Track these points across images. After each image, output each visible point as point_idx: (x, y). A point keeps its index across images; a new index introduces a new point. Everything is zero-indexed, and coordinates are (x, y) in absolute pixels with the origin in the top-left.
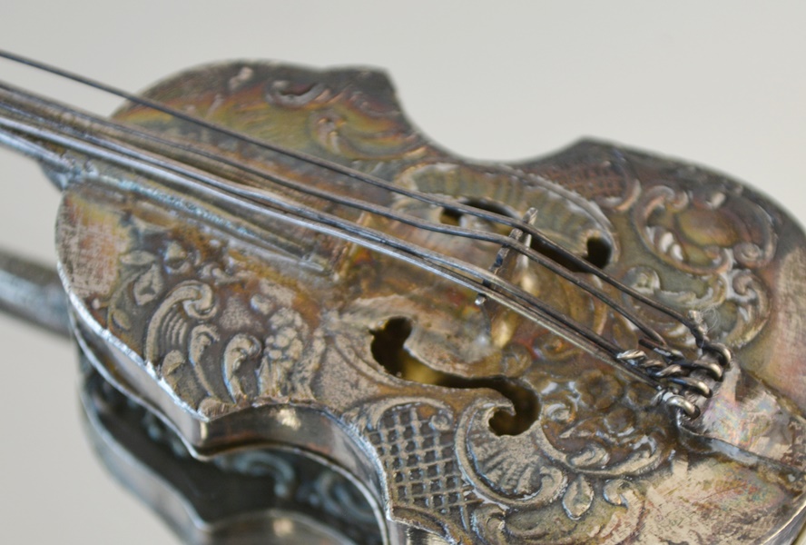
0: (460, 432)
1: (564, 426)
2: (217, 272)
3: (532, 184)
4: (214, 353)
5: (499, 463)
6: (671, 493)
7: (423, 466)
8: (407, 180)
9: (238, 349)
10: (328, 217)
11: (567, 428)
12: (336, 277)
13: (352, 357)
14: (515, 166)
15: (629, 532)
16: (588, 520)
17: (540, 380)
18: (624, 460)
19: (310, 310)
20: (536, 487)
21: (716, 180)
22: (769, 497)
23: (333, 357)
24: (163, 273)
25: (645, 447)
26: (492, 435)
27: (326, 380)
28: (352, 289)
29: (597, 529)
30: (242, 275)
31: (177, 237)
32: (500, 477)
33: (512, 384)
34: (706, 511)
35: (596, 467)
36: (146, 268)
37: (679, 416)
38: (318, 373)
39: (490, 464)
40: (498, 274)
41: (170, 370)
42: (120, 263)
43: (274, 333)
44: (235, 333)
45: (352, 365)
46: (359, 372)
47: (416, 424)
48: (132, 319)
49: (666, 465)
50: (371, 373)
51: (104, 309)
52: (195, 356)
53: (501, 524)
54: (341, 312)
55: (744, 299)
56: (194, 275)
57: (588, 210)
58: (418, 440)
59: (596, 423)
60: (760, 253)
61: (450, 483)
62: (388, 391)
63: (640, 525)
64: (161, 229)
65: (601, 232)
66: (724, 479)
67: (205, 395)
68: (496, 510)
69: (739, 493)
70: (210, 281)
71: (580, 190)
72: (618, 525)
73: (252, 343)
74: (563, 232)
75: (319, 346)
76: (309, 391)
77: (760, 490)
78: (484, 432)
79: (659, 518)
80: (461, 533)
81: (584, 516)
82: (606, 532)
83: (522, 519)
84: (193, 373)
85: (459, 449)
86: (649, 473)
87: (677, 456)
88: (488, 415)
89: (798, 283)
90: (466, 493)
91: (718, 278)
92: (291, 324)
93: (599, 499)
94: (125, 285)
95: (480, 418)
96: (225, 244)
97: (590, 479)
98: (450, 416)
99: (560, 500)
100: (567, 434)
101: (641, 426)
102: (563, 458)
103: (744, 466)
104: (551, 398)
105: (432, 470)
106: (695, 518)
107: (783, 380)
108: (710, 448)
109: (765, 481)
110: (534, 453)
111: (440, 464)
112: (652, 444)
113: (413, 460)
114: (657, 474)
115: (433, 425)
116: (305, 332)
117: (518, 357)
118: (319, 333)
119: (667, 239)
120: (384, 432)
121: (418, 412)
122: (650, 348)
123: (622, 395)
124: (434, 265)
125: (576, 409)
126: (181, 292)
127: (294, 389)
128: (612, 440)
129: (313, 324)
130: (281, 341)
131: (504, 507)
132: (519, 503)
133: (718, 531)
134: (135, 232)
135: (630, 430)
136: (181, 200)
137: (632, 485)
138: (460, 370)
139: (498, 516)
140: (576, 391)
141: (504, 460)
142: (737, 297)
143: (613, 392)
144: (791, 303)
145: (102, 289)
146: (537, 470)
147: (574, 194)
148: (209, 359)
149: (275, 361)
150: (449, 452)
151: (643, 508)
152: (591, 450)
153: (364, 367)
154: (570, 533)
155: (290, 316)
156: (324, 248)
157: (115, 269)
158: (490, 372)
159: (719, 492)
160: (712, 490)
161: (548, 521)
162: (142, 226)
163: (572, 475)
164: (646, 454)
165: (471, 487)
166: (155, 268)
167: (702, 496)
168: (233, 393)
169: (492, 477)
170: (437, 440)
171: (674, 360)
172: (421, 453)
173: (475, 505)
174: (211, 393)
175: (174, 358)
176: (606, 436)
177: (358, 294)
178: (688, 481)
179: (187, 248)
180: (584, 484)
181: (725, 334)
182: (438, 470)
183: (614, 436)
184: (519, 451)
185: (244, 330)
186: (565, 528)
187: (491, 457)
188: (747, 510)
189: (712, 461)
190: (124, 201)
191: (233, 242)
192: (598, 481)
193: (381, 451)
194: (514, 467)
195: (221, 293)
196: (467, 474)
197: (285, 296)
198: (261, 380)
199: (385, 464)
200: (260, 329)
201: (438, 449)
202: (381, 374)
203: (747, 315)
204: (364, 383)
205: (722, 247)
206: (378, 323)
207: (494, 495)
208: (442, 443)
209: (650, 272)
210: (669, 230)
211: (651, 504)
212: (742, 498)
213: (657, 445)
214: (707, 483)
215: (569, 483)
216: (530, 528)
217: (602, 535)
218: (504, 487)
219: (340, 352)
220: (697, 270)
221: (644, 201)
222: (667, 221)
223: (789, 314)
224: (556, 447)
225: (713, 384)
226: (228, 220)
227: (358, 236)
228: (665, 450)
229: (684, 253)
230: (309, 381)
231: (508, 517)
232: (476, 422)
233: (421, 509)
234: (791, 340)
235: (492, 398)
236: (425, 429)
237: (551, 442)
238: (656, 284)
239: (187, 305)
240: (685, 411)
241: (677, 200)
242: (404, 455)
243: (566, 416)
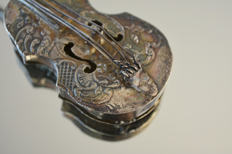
0: (77, 70)
1: (100, 74)
2: (36, 25)
3: (110, 20)
4: (30, 41)
5: (83, 79)
6: (119, 94)
7: (67, 76)
8: (83, 13)
9: (35, 42)
11: (101, 74)
12: (61, 31)
13: (59, 49)
14: (108, 15)
15: (107, 100)
16: (99, 96)
17: (98, 63)
18: (111, 84)
19: (53, 36)
20: (90, 86)
21: (152, 27)
22: (141, 99)
23: (55, 48)
24: (24, 22)
25: (117, 82)
26: (84, 72)
27: (52, 53)
28: (64, 34)
29: (100, 98)
30: (41, 26)
31: (30, 15)
32: (83, 82)
33: (92, 62)
34: (126, 100)
35: (104, 84)
36: (21, 20)
37: (125, 77)
38: (50, 51)
39: (81, 79)
40: (91, 37)
41: (19, 43)
42: (16, 18)
43: (44, 40)
44: (35, 38)
45: (58, 50)
46: (60, 53)
47: (68, 66)
48: (15, 31)
49: (120, 87)
50: (62, 53)
51: (10, 27)
52: (25, 41)
53: (80, 92)
54: (60, 39)
55: (149, 54)
56: (31, 24)
57: (121, 28)
58: (68, 70)
59: (107, 75)
60: (156, 45)
61: (72, 81)
62: (64, 58)
63: (110, 99)
64: (27, 13)
65: (123, 33)
66: (132, 93)
68: (79, 89)
69: (135, 97)
70: (34, 26)
71: (120, 23)
72: (105, 98)
73: (38, 41)
74: (114, 31)
75: (52, 45)
76: (47, 54)
77: (140, 97)
78: (82, 71)
79: (115, 99)
80: (71, 92)
81: (99, 94)
82: (102, 99)
83: (85, 92)
84: (24, 45)
85: (75, 74)
86: (116, 88)
87: (123, 86)
88: (84, 68)
89: (163, 53)
90: (74, 84)
91: (145, 49)
92: (48, 39)
93: (103, 92)
94: (16, 23)
95: (82, 68)
96: (39, 19)
97: (102, 87)
98: (76, 66)
99: (94, 90)
100: (100, 76)
101: (117, 78)
102: (98, 81)
103: (138, 91)
104: (100, 67)
105: (69, 77)
106: (123, 101)
107: (153, 75)
108: (131, 86)
109: (142, 96)
110: (92, 78)
111: (71, 76)
112: (118, 82)
113: (65, 74)
114: (117, 89)
115: (72, 67)
116: (50, 41)
117: (95, 57)
118: (53, 42)
119: (136, 38)
120: (61, 67)
121: (70, 64)
122: (122, 60)
123: (115, 70)
124: (78, 32)
125: (104, 70)
126: (27, 27)
127: (44, 53)
128: (110, 79)
129: (53, 39)
130: (45, 42)
131: (82, 89)
132: (85, 89)
133: (127, 105)
134: (21, 12)
135: (114, 78)
136: (32, 7)
137: (111, 90)
138: (81, 57)
139: (80, 90)
140: (105, 67)
141: (84, 78)
142: (148, 53)
143: (113, 69)
144: (160, 58)
145: (11, 23)
146: (91, 82)
147: (119, 24)
148: (28, 43)
149: (42, 46)
150: (73, 74)
151: (112, 96)
152: (104, 80)
153: (61, 51)
154: (94, 97)
155: (48, 37)
156: (59, 24)
157: (15, 19)
158: (88, 59)
159: (130, 96)
160: (129, 95)
161: (90, 94)
162: (23, 11)
163: (99, 85)
164: (116, 84)
165: (76, 83)
166: (23, 21)
167: (126, 96)
168: (31, 51)
169: (81, 82)
170: (71, 71)
171: (127, 64)
172: (67, 73)
173: (76, 87)
174: (26, 50)
175: (21, 41)
176: (109, 78)
178: (124, 92)
179: (31, 18)
180: (101, 87)
181: (142, 61)
182: (70, 77)
183: (111, 78)
184: (88, 77)
185: (38, 38)
186: (94, 96)
187: (82, 77)
188: (135, 101)
189: (131, 89)
190: (21, 5)
191: (41, 19)
192: (104, 88)
193: (59, 71)
194: (86, 80)
195: (35, 29)
196: (76, 80)
197: (49, 32)
198: (38, 50)
199: (59, 73)
200: (41, 38)
201: (71, 73)
202: (64, 54)
203: (149, 58)
204: (60, 55)
205: (148, 42)
206: (67, 42)
207: (80, 85)
208: (73, 71)
209: (130, 44)
210: (137, 36)
211: (114, 95)
212: (135, 98)
213: (119, 83)
214: (128, 93)
215: (97, 86)
216: (86, 95)
217: (101, 100)
218: (83, 84)
219: (57, 47)
220: (140, 46)
221: (134, 28)
222: (138, 34)
223: (158, 60)
224: (97, 78)
225: (134, 72)
226: (40, 13)
228: (121, 84)
229: (139, 42)
230: (48, 52)
231: (82, 91)
232: (81, 69)
233: (63, 85)
234: (157, 66)
235: (86, 64)
236: (70, 68)
237: (96, 77)
238: (131, 47)
239: (27, 30)
240: (126, 76)
241: (141, 30)
242: (63, 72)
243: (101, 72)
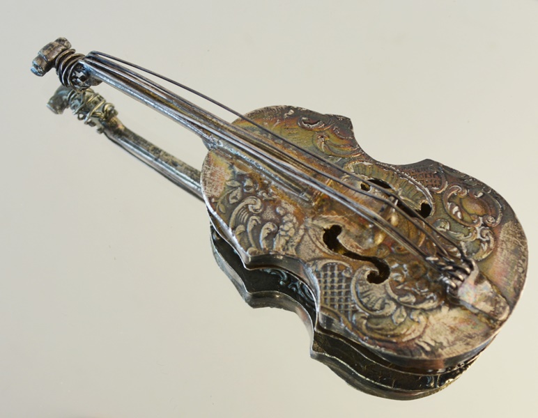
0: (354, 279)
1: (399, 283)
2: (264, 194)
3: (403, 176)
4: (257, 228)
5: (368, 295)
6: (439, 320)
7: (336, 291)
8: (350, 168)
9: (268, 229)
10: (313, 179)
11: (400, 285)
12: (314, 204)
13: (314, 239)
15: (418, 334)
16: (402, 326)
17: (392, 262)
18: (422, 302)
19: (300, 217)
20: (382, 308)
21: (481, 186)
22: (481, 328)
23: (307, 238)
24: (242, 191)
25: (431, 298)
26: (367, 282)
27: (302, 247)
28: (319, 210)
29: (405, 330)
30: (275, 197)
31: (251, 177)
32: (368, 301)
33: (380, 261)
34: (453, 330)
35: (409, 303)
36: (236, 188)
37: (448, 288)
38: (299, 244)
39: (365, 295)
41: (238, 233)
42: (225, 184)
43: (284, 224)
44: (268, 221)
45: (314, 243)
46: (317, 246)
47: (336, 272)
48: (226, 209)
49: (439, 307)
50: (321, 247)
51: (216, 203)
52: (249, 228)
53: (365, 322)
54: (313, 219)
55: (484, 240)
56: (255, 194)
57: (424, 191)
58: (336, 279)
59: (413, 284)
60: (494, 220)
61: (346, 300)
62: (327, 256)
63: (424, 332)
64: (245, 173)
65: (428, 201)
66: (463, 317)
67: (250, 246)
68: (363, 315)
69: (469, 324)
70: (261, 198)
71: (422, 181)
72: (414, 330)
73: (274, 226)
74: (412, 199)
75: (301, 232)
76: (294, 251)
77: (477, 324)
78: (364, 280)
79: (432, 330)
80: (347, 322)
81: (401, 324)
82: (409, 332)
83: (374, 321)
84: (247, 236)
85: (352, 286)
86: (431, 310)
87: (444, 304)
88: (367, 273)
89: (508, 236)
90: (352, 306)
91: (475, 229)
92: (291, 221)
93: (408, 318)
94: (226, 194)
95: (364, 274)
96: (270, 183)
97: (406, 308)
98: (351, 271)
99: (392, 315)
100: (400, 287)
101: (432, 288)
102: (396, 297)
103: (472, 313)
104: (396, 270)
105: (340, 293)
106: (448, 332)
107: (496, 278)
108: (459, 303)
109: (480, 321)
110: (384, 293)
111: (344, 291)
112: (435, 297)
113: (332, 287)
114: (435, 311)
115: (343, 274)
116: (297, 226)
117: (384, 250)
118: (302, 227)
119: (456, 209)
120: (322, 274)
121: (338, 267)
122: (441, 256)
123: (425, 274)
125: (405, 276)
126: (248, 201)
127: (288, 249)
128: (418, 293)
129: (301, 222)
130: (286, 228)
131: (367, 314)
132: (374, 313)
133: (457, 339)
134: (234, 172)
135: (426, 290)
136: (255, 162)
137: (423, 314)
138: (359, 252)
139: (364, 318)
140: (406, 269)
141: (370, 294)
142: (481, 238)
143: (422, 271)
144: (504, 245)
145: (217, 194)
146: (384, 301)
147: (419, 183)
148: (255, 231)
149: (282, 236)
150: (348, 286)
151: (426, 325)
152: (408, 296)
153: (319, 244)
154: (394, 330)
155: (291, 218)
156: (311, 191)
157: (223, 187)
158: (371, 255)
159: (460, 322)
160: (457, 321)
161: (384, 324)
162: (237, 170)
163: (399, 305)
164: (432, 301)
165: (355, 303)
166: (239, 189)
167: (453, 323)
168: (262, 247)
169: (365, 300)
170: (344, 281)
171: (450, 263)
172: (336, 285)
173: (355, 311)
174: (253, 245)
175: (241, 228)
176: (416, 290)
177: (322, 212)
178: (448, 316)
179: (254, 182)
180: (403, 310)
181: (474, 254)
182: (342, 294)
183: (419, 291)
184: (378, 291)
185: (271, 221)
186: (392, 328)
187: (366, 292)
188: (471, 333)
189: (459, 309)
190: (232, 158)
191: (273, 183)
192: (409, 309)
193: (320, 281)
194: (374, 298)
195: (265, 203)
196: (354, 297)
197: (291, 209)
198: (275, 243)
199: (320, 287)
200: (278, 222)
201: (344, 285)
202: (325, 249)
203: (485, 247)
204: (317, 251)
205: (478, 216)
206: (327, 226)
207: (364, 308)
208: (346, 282)
209: (446, 221)
210: (457, 205)
211: (430, 323)
212: (469, 327)
213: (437, 298)
214: (455, 318)
215: (397, 308)
216: (377, 325)
217: (407, 333)
218: (369, 306)
219: (310, 236)
220: (465, 224)
221: (448, 190)
222: (457, 201)
223: (502, 249)
224: (394, 292)
225: (465, 276)
226: (273, 173)
227: (325, 189)
228: (440, 301)
229: (462, 215)
230: (294, 247)
231: (368, 319)
232: (362, 276)
233: (331, 309)
234: (502, 261)
235: (370, 266)
236: (340, 275)
237: (392, 290)
238: (448, 228)
239: (250, 206)
240: (451, 286)
241: (462, 193)
242: (329, 285)
243: (400, 279)
